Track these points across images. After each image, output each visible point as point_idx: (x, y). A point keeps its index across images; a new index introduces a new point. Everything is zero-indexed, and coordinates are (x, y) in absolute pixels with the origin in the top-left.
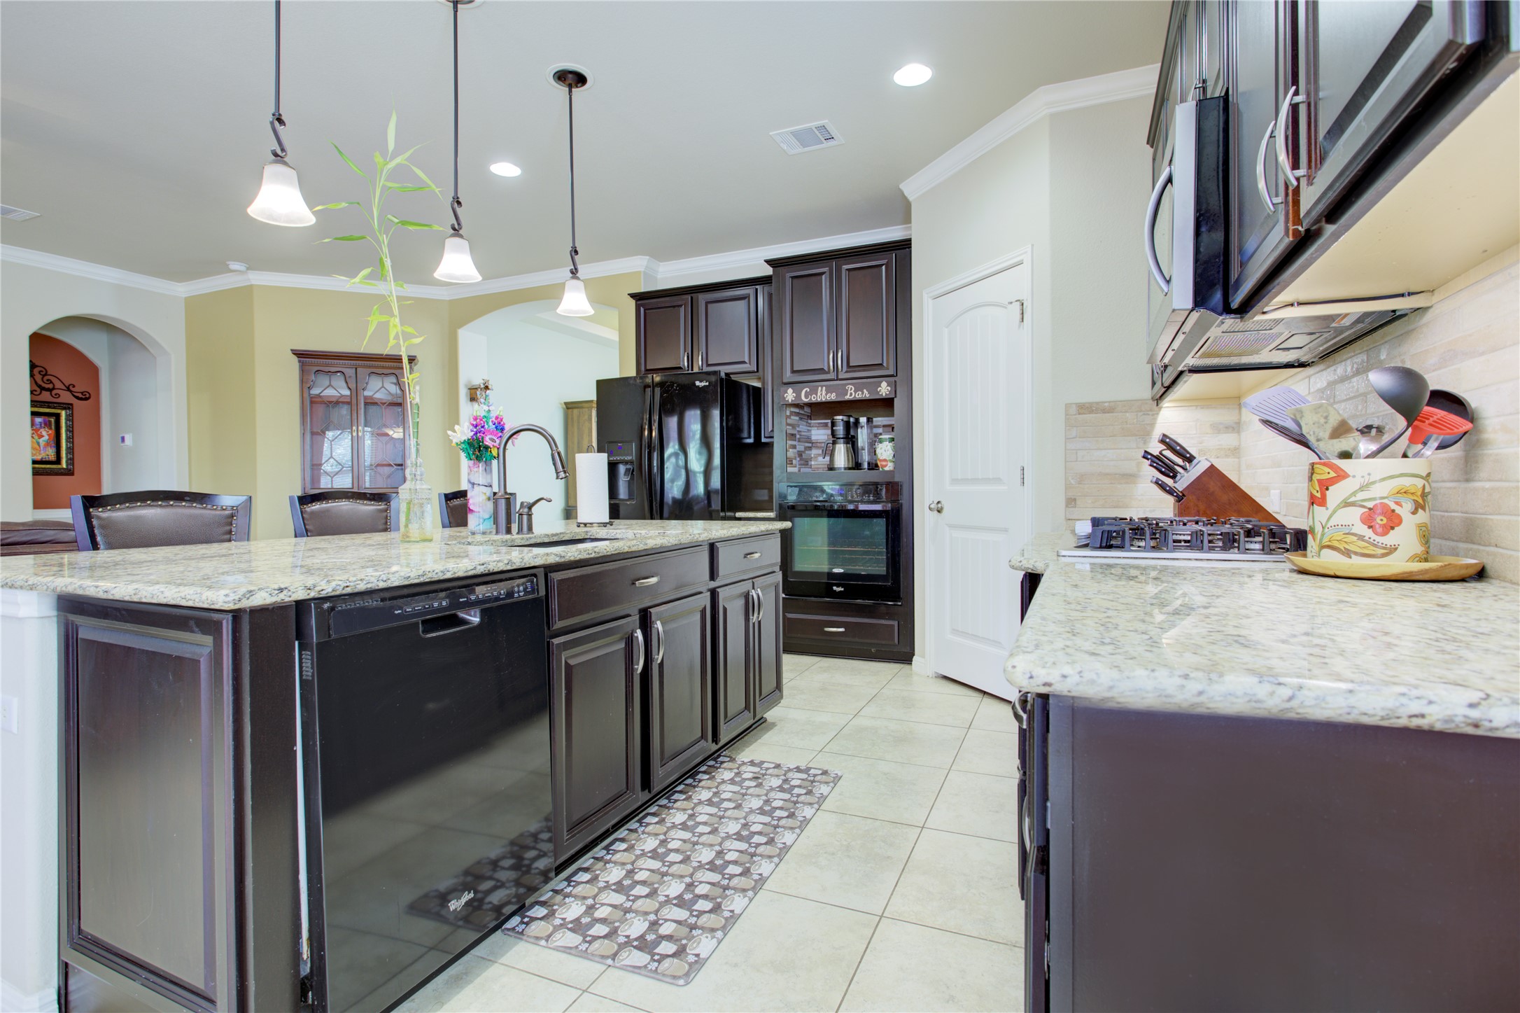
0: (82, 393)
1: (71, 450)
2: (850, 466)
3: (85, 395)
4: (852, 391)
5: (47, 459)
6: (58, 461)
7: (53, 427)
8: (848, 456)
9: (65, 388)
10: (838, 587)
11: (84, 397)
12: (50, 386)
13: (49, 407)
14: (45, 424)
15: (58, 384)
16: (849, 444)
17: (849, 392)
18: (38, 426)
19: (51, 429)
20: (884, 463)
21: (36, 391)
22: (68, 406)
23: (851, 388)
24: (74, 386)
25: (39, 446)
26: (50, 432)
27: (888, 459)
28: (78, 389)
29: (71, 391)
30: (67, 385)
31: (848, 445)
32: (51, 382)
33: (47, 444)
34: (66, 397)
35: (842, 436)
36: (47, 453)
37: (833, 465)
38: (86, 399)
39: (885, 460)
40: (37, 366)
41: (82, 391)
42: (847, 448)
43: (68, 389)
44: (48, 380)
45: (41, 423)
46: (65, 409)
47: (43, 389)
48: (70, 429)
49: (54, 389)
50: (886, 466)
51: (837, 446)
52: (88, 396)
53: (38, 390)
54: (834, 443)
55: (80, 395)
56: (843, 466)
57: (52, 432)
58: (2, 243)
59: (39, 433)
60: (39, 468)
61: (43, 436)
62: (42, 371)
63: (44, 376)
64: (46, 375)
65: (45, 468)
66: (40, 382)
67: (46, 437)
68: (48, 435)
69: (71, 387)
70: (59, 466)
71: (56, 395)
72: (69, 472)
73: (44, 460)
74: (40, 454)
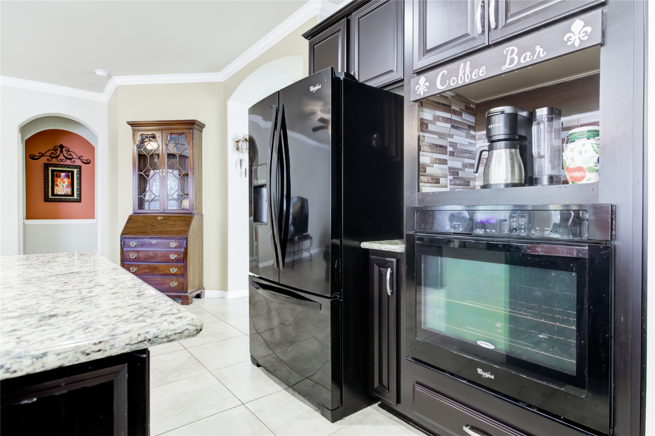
0: (86, 160)
1: (80, 190)
2: (516, 181)
3: (88, 161)
4: (514, 56)
5: (67, 194)
6: (73, 195)
7: (70, 178)
8: (513, 167)
9: (78, 158)
10: (485, 371)
11: (87, 162)
12: (71, 157)
13: (68, 168)
14: (66, 176)
15: (75, 156)
16: (515, 148)
17: (509, 58)
18: (63, 177)
19: (69, 178)
20: (577, 174)
21: (63, 160)
22: (80, 168)
23: (513, 51)
24: (82, 157)
25: (63, 187)
26: (69, 180)
27: (585, 167)
28: (85, 158)
29: (81, 160)
30: (79, 156)
31: (513, 150)
32: (71, 155)
33: (67, 186)
34: (78, 163)
35: (502, 137)
36: (67, 191)
37: (488, 180)
38: (88, 163)
39: (580, 169)
40: (64, 147)
41: (86, 159)
42: (511, 154)
43: (79, 158)
44: (69, 154)
45: (64, 175)
46: (75, 168)
47: (67, 158)
48: (80, 179)
49: (72, 158)
50: (583, 178)
51: (495, 153)
52: (89, 162)
53: (65, 159)
54: (491, 149)
55: (85, 161)
56: (503, 182)
57: (70, 180)
58: (1, 75)
59: (63, 181)
60: (63, 198)
61: (65, 182)
62: (67, 150)
63: (68, 152)
64: (69, 151)
65: (66, 198)
66: (66, 155)
67: (67, 183)
68: (68, 182)
69: (81, 157)
70: (73, 198)
71: (73, 161)
72: (79, 201)
73: (66, 194)
74: (63, 191)
